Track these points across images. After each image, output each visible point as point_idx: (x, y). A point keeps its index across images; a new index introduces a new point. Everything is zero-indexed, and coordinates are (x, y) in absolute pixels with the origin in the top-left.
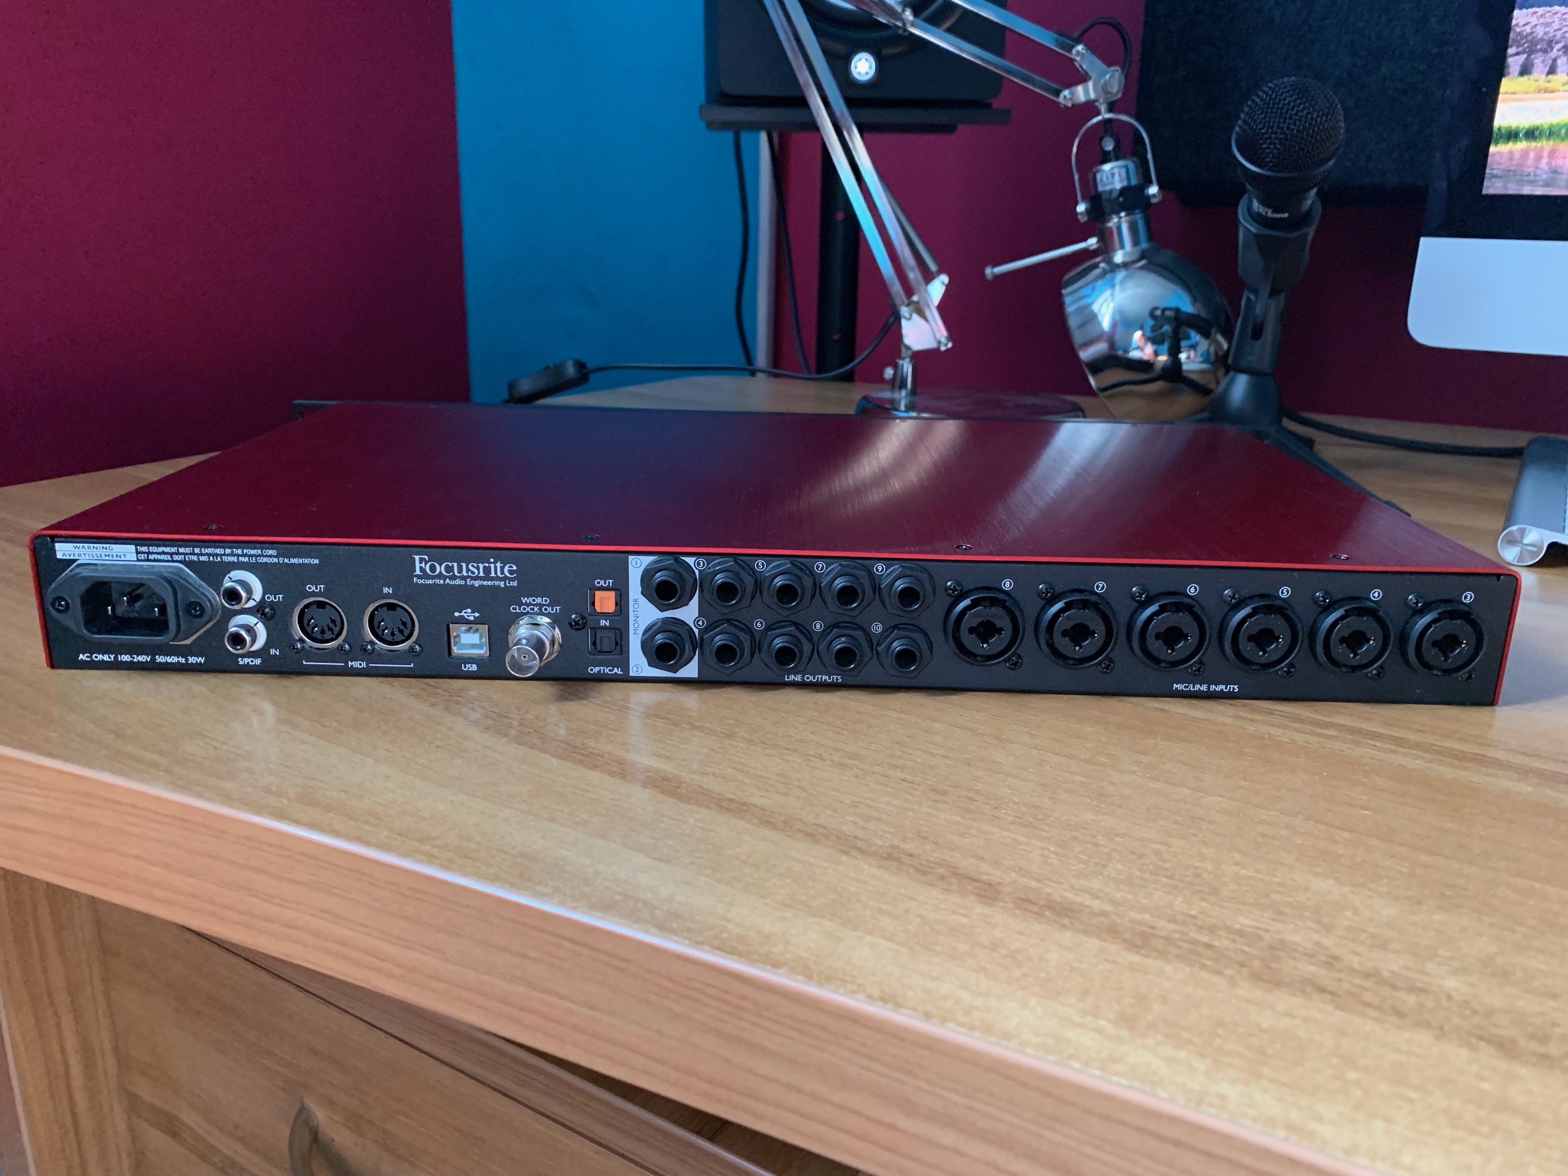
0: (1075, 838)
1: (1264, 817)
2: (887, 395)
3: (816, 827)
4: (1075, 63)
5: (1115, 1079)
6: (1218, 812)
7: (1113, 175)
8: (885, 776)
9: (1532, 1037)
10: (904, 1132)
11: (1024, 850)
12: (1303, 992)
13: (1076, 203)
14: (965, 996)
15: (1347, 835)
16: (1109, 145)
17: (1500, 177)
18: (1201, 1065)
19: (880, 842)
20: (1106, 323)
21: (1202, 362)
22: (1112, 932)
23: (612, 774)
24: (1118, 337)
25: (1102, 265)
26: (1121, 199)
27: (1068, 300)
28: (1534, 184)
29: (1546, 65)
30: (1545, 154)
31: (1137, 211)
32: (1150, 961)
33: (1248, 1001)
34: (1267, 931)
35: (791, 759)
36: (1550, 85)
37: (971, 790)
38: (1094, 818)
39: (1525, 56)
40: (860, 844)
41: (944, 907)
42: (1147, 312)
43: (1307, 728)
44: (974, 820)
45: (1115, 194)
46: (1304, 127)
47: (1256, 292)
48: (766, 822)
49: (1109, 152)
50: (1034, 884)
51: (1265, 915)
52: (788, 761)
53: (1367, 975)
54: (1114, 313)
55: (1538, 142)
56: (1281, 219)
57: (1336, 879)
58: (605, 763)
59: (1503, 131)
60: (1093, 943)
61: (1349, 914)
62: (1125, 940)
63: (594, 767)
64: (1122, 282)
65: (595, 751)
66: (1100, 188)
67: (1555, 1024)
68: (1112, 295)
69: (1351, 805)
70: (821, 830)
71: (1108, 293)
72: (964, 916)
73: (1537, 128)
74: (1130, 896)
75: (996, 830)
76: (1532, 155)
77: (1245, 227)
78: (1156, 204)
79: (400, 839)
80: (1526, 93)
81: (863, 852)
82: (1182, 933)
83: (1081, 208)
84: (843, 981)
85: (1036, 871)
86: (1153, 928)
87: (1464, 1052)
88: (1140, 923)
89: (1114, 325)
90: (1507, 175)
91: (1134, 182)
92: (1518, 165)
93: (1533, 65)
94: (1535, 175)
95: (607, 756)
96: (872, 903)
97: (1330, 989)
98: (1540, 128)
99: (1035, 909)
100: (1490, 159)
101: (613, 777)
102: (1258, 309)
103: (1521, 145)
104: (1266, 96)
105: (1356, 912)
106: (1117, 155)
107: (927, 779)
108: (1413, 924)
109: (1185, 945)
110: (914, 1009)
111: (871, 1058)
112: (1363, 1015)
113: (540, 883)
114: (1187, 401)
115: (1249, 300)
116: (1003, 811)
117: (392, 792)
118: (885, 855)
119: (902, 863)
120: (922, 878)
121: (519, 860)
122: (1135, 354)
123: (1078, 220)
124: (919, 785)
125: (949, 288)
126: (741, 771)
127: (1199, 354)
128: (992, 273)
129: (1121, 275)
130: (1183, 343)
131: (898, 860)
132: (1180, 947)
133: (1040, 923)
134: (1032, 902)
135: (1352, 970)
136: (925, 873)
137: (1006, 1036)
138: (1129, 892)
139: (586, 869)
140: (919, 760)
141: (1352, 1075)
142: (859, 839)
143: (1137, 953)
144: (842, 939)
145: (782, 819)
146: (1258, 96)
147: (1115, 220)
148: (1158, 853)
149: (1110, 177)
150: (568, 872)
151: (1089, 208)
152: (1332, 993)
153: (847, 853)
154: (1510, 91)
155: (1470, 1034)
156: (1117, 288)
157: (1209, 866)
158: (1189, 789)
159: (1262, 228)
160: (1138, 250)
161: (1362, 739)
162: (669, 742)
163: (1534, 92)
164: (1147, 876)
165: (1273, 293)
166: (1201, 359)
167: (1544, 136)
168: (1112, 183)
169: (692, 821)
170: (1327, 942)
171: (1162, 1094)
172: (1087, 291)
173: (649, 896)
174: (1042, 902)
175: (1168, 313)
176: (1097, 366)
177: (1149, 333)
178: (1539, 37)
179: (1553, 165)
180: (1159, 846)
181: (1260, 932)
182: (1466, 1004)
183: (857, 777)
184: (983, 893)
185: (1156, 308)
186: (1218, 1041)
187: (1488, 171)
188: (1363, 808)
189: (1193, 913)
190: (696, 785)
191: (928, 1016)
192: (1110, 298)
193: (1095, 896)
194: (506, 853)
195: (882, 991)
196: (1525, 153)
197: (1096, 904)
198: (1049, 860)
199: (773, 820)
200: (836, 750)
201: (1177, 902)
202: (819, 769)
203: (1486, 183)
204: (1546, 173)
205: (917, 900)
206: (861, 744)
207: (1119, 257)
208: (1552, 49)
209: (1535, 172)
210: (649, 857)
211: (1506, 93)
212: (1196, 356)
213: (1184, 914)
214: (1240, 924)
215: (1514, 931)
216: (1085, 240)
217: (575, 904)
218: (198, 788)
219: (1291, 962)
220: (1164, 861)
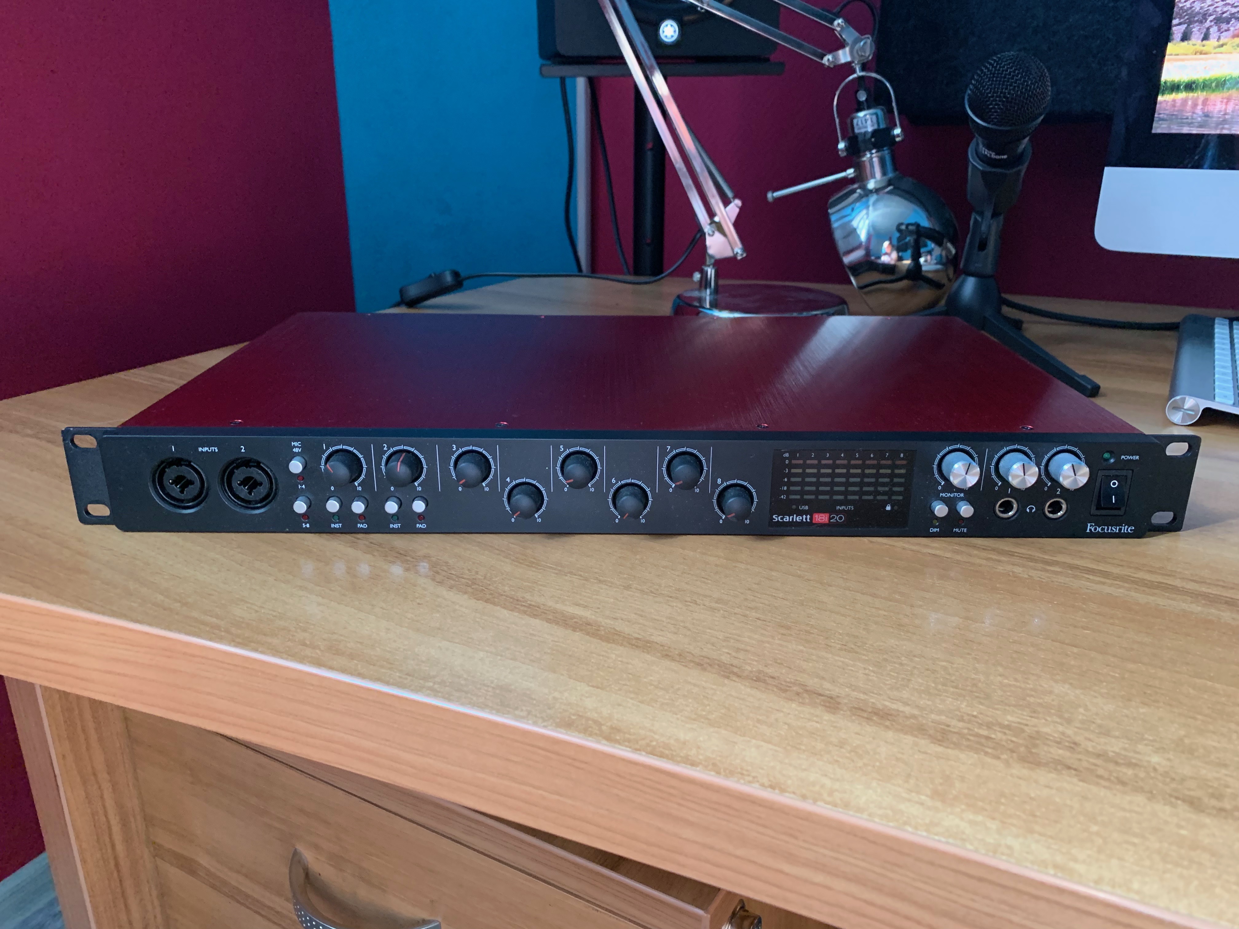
0: (885, 660)
1: (1016, 638)
2: (696, 294)
3: (702, 658)
4: (836, 32)
5: (936, 838)
6: (983, 635)
7: (866, 121)
8: (744, 616)
9: (1212, 796)
10: (787, 874)
11: (852, 670)
12: (1056, 769)
13: (837, 143)
14: (827, 782)
15: (1075, 650)
16: (862, 97)
17: (1166, 120)
18: (993, 825)
19: (750, 669)
20: (863, 236)
21: (937, 264)
22: (920, 730)
23: (548, 621)
24: (872, 246)
25: (859, 191)
26: (873, 140)
27: (833, 218)
28: (1192, 125)
29: (1202, 33)
30: (1200, 102)
31: (885, 149)
32: (950, 751)
33: (1020, 778)
34: (1027, 725)
35: (675, 604)
36: (1205, 49)
37: (808, 624)
38: (897, 643)
39: (1186, 26)
40: (735, 670)
41: (802, 716)
42: (895, 228)
43: (1040, 565)
44: (814, 649)
45: (869, 136)
46: (1021, 92)
47: (981, 214)
48: (667, 655)
49: (862, 102)
50: (862, 696)
51: (1025, 713)
52: (673, 606)
53: (1099, 756)
54: (869, 226)
55: (1195, 93)
56: (1002, 159)
57: (1071, 684)
58: (542, 612)
59: (1168, 84)
60: (909, 739)
61: (1081, 710)
62: (930, 735)
63: (535, 616)
64: (874, 204)
65: (533, 603)
66: (857, 131)
67: (1227, 786)
68: (867, 214)
69: (1075, 627)
70: (706, 660)
71: (864, 212)
72: (817, 722)
73: (1194, 82)
74: (930, 703)
75: (830, 656)
76: (1190, 103)
77: (973, 165)
78: (899, 142)
79: (410, 678)
80: (1186, 55)
81: (739, 676)
82: (969, 729)
83: (841, 145)
84: (742, 774)
85: (862, 686)
86: (948, 726)
87: (1168, 809)
88: (940, 723)
89: (869, 238)
90: (1172, 118)
91: (883, 126)
92: (1178, 111)
93: (1191, 33)
94: (1192, 119)
95: (542, 607)
96: (751, 715)
97: (1074, 767)
98: (1197, 82)
99: (865, 715)
100: (1158, 106)
101: (550, 623)
102: (984, 228)
103: (1181, 96)
104: (992, 67)
105: (1086, 709)
106: (868, 104)
107: (775, 618)
108: (1127, 716)
109: (972, 738)
110: (794, 793)
111: (765, 826)
112: (1097, 784)
113: (517, 709)
114: (925, 294)
115: (976, 221)
116: (833, 641)
117: (395, 641)
118: (755, 678)
119: (768, 684)
120: (784, 695)
121: (498, 691)
122: (885, 259)
123: (839, 155)
124: (770, 622)
125: (741, 209)
126: (641, 616)
127: (934, 257)
128: (773, 196)
129: (873, 198)
130: (922, 250)
131: (764, 682)
132: (968, 740)
133: (871, 726)
134: (862, 710)
135: (1087, 752)
136: (785, 691)
137: (859, 810)
138: (928, 700)
139: (547, 696)
140: (767, 602)
141: (1095, 828)
142: (734, 666)
143: (940, 745)
144: (735, 743)
145: (677, 653)
146: (986, 67)
147: (868, 155)
148: (945, 668)
149: (864, 122)
150: (535, 699)
151: (847, 144)
152: (1075, 770)
153: (728, 678)
154: (1174, 53)
155: (1171, 796)
156: (871, 208)
157: (982, 677)
158: (961, 618)
159: (985, 165)
160: (886, 178)
161: (1079, 574)
162: (585, 594)
163: (1192, 54)
164: (940, 687)
165: (995, 215)
166: (935, 261)
167: (1199, 88)
168: (866, 127)
169: (613, 656)
170: (1069, 732)
171: (969, 847)
172: (848, 211)
173: (595, 716)
174: (870, 710)
175: (910, 228)
176: (857, 268)
177: (895, 242)
178: (1196, 11)
179: (1206, 110)
180: (944, 664)
181: (1022, 726)
182: (1166, 774)
183: (725, 617)
184: (828, 704)
185: (902, 224)
186: (1002, 808)
187: (1156, 115)
188: (1084, 628)
189: (975, 713)
190: (611, 628)
191: (804, 797)
192: (865, 217)
193: (906, 704)
194: (488, 686)
195: (770, 781)
196: (1185, 101)
197: (907, 710)
198: (870, 678)
199: (670, 654)
200: (705, 596)
201: (963, 706)
202: (696, 612)
203: (1155, 125)
204: (1200, 117)
205: (782, 712)
206: (722, 591)
207: (871, 185)
208: (1206, 20)
209: (1192, 116)
210: (589, 686)
211: (1171, 55)
212: (931, 259)
213: (968, 715)
214: (1008, 721)
215: (1195, 719)
216: (845, 170)
217: (545, 724)
218: (252, 644)
219: (1046, 748)
220: (950, 674)
